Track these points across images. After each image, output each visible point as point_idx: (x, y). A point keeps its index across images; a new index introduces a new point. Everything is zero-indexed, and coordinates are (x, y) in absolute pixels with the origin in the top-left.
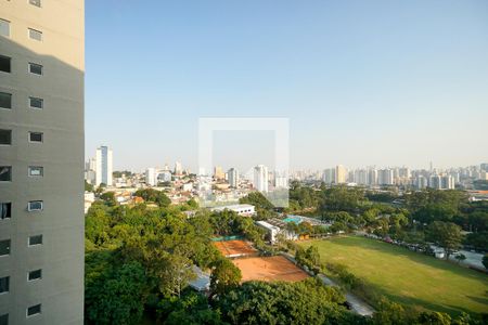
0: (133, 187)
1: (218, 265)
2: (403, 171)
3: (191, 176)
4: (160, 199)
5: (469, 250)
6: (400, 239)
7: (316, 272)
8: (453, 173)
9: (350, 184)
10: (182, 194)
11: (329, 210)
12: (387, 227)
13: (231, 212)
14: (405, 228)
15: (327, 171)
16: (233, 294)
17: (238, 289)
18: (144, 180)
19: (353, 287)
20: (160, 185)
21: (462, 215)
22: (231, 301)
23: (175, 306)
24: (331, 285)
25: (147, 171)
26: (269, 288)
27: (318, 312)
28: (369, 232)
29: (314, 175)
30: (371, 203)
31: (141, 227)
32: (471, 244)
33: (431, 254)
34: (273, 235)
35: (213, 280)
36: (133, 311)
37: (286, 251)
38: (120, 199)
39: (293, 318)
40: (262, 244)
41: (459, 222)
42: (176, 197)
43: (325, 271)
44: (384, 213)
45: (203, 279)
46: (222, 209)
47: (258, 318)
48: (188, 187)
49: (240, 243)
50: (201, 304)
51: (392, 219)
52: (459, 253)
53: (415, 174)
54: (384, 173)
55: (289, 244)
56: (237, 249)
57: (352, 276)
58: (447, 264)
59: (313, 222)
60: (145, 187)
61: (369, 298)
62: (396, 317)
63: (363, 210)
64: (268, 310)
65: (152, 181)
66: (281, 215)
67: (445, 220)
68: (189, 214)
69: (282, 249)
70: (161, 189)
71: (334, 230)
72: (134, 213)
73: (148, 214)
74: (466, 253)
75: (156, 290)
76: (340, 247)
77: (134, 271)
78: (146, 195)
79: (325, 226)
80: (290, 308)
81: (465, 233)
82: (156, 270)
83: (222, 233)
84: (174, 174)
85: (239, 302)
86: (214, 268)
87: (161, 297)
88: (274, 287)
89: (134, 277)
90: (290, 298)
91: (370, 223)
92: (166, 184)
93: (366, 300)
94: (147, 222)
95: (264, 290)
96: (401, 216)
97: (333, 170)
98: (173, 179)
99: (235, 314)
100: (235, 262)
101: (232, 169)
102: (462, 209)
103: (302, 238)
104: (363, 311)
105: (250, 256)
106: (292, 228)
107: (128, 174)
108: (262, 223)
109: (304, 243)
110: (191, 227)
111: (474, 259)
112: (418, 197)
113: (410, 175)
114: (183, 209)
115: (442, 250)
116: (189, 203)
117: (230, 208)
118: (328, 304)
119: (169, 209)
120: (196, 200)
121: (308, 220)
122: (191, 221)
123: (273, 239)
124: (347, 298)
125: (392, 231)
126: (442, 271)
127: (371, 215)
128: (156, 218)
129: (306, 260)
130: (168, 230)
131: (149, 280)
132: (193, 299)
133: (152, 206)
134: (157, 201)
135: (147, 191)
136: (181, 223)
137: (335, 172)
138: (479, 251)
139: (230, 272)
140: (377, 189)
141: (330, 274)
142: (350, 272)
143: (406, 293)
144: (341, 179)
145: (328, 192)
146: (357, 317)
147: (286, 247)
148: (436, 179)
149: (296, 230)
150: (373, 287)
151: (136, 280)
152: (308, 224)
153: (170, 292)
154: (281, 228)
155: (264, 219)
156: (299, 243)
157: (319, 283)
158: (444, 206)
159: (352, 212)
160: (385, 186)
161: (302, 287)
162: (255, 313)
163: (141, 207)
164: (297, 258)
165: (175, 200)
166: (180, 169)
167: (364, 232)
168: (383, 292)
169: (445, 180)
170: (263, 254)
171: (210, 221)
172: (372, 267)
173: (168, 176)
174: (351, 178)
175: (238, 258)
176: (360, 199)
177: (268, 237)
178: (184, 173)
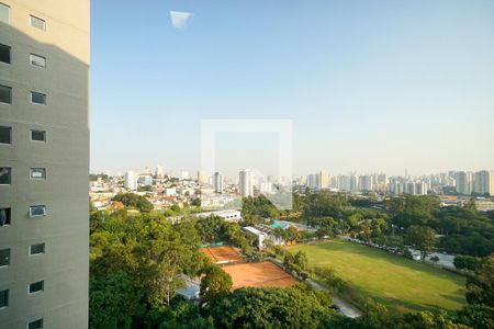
0: (111, 191)
1: (209, 272)
2: (382, 177)
3: (173, 180)
4: (142, 204)
5: (441, 251)
6: (381, 243)
7: (305, 276)
8: (425, 180)
9: (333, 190)
10: (166, 199)
11: (313, 215)
12: (370, 231)
13: (218, 218)
14: (385, 232)
15: (310, 177)
16: (228, 303)
17: (230, 296)
18: (122, 183)
19: (340, 291)
20: (140, 189)
21: (434, 219)
22: (225, 308)
23: (166, 315)
24: (319, 289)
25: (126, 175)
26: (262, 294)
27: (312, 316)
28: (352, 236)
29: (298, 180)
30: (354, 208)
31: (123, 234)
32: (444, 247)
33: (409, 257)
34: (261, 240)
35: (203, 287)
36: (121, 323)
37: (274, 257)
38: (97, 205)
39: (289, 323)
40: (250, 250)
41: (433, 226)
42: (158, 203)
43: (313, 276)
44: (365, 218)
45: (192, 287)
46: (207, 215)
47: (253, 324)
48: (171, 192)
49: (227, 249)
50: (191, 314)
51: (374, 223)
52: (433, 255)
53: (392, 180)
54: (364, 179)
55: (277, 250)
56: (225, 256)
57: (339, 280)
58: (423, 266)
59: (300, 228)
60: (124, 192)
61: (356, 301)
62: (383, 318)
63: (346, 216)
64: (263, 316)
65: (132, 185)
66: (268, 220)
67: (421, 224)
68: (174, 219)
69: (270, 255)
70: (142, 194)
71: (319, 235)
72: (114, 219)
73: (130, 220)
74: (439, 255)
75: (143, 300)
76: (324, 252)
77: (120, 281)
78: (126, 199)
79: (312, 231)
80: (285, 313)
81: (438, 236)
82: (143, 278)
83: (210, 241)
84: (155, 177)
85: (234, 309)
86: (203, 275)
87: (149, 307)
88: (266, 293)
89: (121, 287)
90: (285, 304)
91: (354, 228)
92: (147, 188)
93: (354, 302)
94: (128, 228)
95: (257, 296)
96: (382, 221)
97: (317, 176)
98: (154, 183)
99: (229, 321)
100: (225, 269)
101: (217, 174)
102: (434, 214)
103: (289, 243)
104: (351, 314)
105: (238, 263)
106: (278, 233)
107: (104, 177)
108: (249, 228)
109: (293, 248)
110: (177, 234)
111: (447, 261)
112: (397, 202)
113: (388, 182)
114: (167, 215)
115: (419, 252)
116: (173, 208)
117: (216, 214)
118: (322, 309)
119: (152, 214)
120: (181, 205)
121: (294, 225)
122: (176, 227)
123: (261, 245)
124: (335, 301)
125: (373, 235)
126: (419, 272)
127: (354, 219)
128: (139, 224)
129: (295, 266)
130: (152, 236)
131: (136, 289)
132: (183, 308)
133: (133, 211)
134: (138, 206)
135: (127, 195)
136: (166, 230)
137: (318, 178)
138: (450, 253)
139: (220, 279)
140: (359, 195)
141: (318, 279)
142: (337, 275)
143: (388, 294)
144: (324, 185)
145: (313, 197)
146: (347, 320)
147: (273, 253)
148: (411, 186)
149: (284, 236)
150: (358, 289)
151: (123, 290)
152: (295, 229)
153: (159, 301)
154: (269, 233)
155: (251, 225)
156: (287, 248)
157: (309, 288)
158: (419, 211)
159: (336, 217)
160: (366, 193)
161: (297, 292)
162: (250, 319)
163: (122, 213)
164: (286, 263)
165: (158, 205)
166: (161, 172)
167: (347, 237)
168: (366, 295)
169: (419, 186)
170: (250, 259)
171: (196, 227)
172: (357, 271)
173: (148, 181)
174: (334, 185)
175: (226, 264)
176: (344, 205)
177: (256, 244)
178: (166, 177)
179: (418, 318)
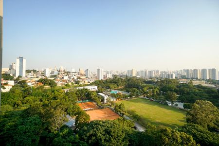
0: (37, 77)
1: (79, 114)
2: (158, 71)
3: (68, 72)
4: (51, 83)
5: (179, 102)
6: (156, 99)
7: (123, 114)
8: (174, 73)
9: (137, 77)
10: (63, 81)
11: (129, 87)
12: (151, 94)
13: (86, 89)
14: (158, 94)
15: (128, 71)
16: (85, 128)
17: (87, 124)
18: (43, 74)
19: (138, 120)
20: (52, 76)
21: (177, 89)
22: (84, 131)
23: (57, 135)
24: (129, 120)
25: (45, 70)
26: (101, 123)
27: (122, 132)
28: (144, 96)
29: (123, 73)
30: (146, 84)
31: (41, 97)
32: (180, 100)
33: (166, 104)
34: (105, 99)
35: (76, 121)
36: (34, 141)
37: (111, 106)
38: (29, 84)
39: (112, 136)
40: (100, 103)
41: (176, 91)
42: (60, 83)
43: (127, 114)
44: (150, 88)
45: (71, 121)
46: (82, 88)
47: (96, 137)
48: (66, 78)
49: (90, 103)
50: (69, 134)
51: (153, 91)
52: (176, 103)
53: (162, 72)
54: (150, 72)
55: (112, 103)
56: (89, 106)
57: (137, 115)
58: (172, 108)
59: (122, 93)
60: (44, 78)
61: (144, 124)
62: (153, 131)
63: (143, 87)
64: (101, 133)
65: (48, 75)
66: (109, 90)
67: (171, 91)
68: (66, 90)
69: (109, 105)
70: (52, 79)
71: (131, 96)
72: (37, 90)
73: (45, 91)
74: (178, 103)
75: (47, 128)
76: (133, 103)
77: (35, 120)
78: (44, 81)
79: (127, 94)
80: (111, 131)
81: (178, 95)
82: (47, 118)
83: (82, 99)
84: (59, 71)
85: (88, 131)
86: (77, 115)
87: (50, 132)
88: (103, 122)
89: (35, 123)
90: (111, 127)
91: (145, 93)
92: (55, 76)
93: (143, 125)
94: (44, 94)
95: (99, 124)
96: (156, 90)
97: (131, 71)
98: (59, 74)
99: (86, 136)
100: (88, 113)
101: (87, 70)
102: (177, 87)
103: (118, 100)
104: (141, 130)
105: (95, 109)
106: (113, 96)
107: (35, 71)
108: (100, 94)
109: (118, 102)
110: (67, 97)
111: (181, 105)
112: (162, 81)
113: (160, 73)
114: (63, 88)
115: (170, 102)
116: (66, 85)
117: (86, 87)
118: (127, 128)
119: (56, 88)
120: (70, 84)
121: (120, 92)
122: (67, 94)
123: (105, 101)
124: (135, 125)
125: (153, 96)
126: (170, 111)
127: (145, 89)
128: (49, 93)
129: (119, 110)
130: (55, 98)
131: (43, 123)
132: (66, 131)
133: (47, 87)
134: (50, 84)
135: (44, 79)
136: (62, 95)
138: (182, 102)
139: (85, 117)
140: (148, 79)
141: (129, 115)
143: (157, 121)
144: (134, 75)
145: (129, 80)
146: (139, 133)
147: (110, 104)
148: (169, 75)
149: (115, 97)
150: (145, 119)
151: (36, 124)
152: (120, 94)
153: (54, 129)
154: (109, 96)
155: (101, 92)
156: (116, 102)
157: (124, 119)
158: (171, 85)
159: (138, 88)
160: (151, 78)
161: (117, 122)
162: (95, 135)
163: (41, 87)
164: (115, 109)
165: (59, 84)
166: (62, 69)
167: (142, 97)
168: (149, 121)
169: (172, 75)
170: (100, 108)
171: (76, 94)
172: (145, 111)
173: (56, 73)
174: (138, 75)
175: (89, 110)
176: (141, 83)
177: (103, 100)
178: (64, 71)
179: (166, 130)
